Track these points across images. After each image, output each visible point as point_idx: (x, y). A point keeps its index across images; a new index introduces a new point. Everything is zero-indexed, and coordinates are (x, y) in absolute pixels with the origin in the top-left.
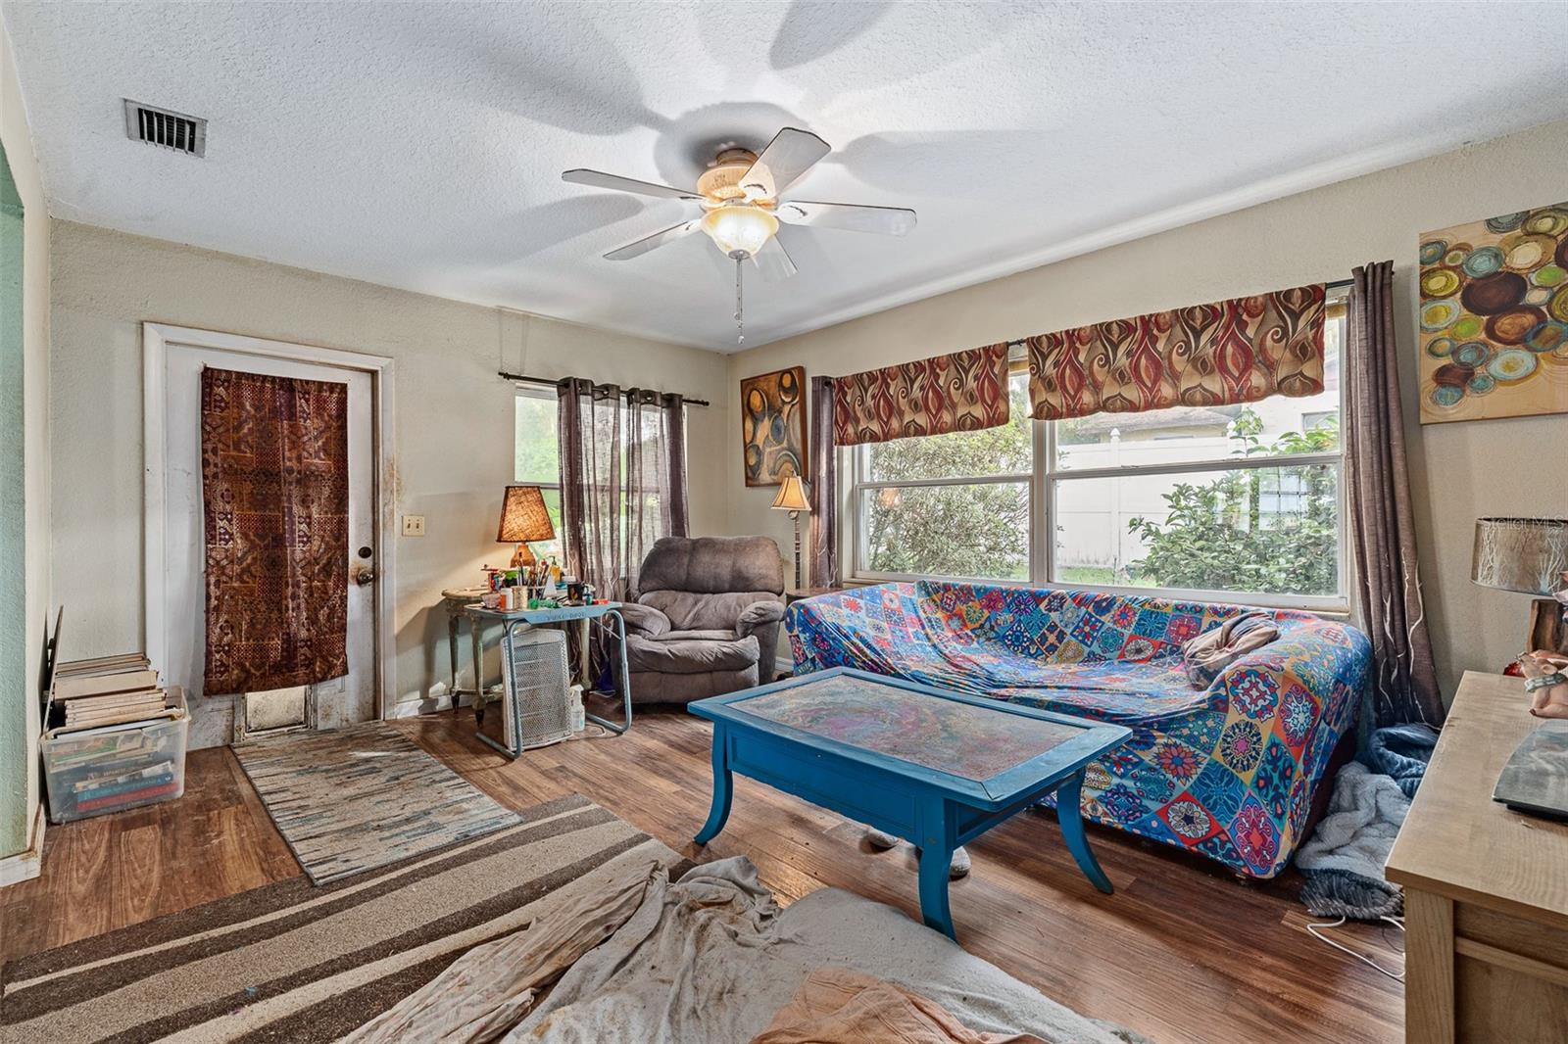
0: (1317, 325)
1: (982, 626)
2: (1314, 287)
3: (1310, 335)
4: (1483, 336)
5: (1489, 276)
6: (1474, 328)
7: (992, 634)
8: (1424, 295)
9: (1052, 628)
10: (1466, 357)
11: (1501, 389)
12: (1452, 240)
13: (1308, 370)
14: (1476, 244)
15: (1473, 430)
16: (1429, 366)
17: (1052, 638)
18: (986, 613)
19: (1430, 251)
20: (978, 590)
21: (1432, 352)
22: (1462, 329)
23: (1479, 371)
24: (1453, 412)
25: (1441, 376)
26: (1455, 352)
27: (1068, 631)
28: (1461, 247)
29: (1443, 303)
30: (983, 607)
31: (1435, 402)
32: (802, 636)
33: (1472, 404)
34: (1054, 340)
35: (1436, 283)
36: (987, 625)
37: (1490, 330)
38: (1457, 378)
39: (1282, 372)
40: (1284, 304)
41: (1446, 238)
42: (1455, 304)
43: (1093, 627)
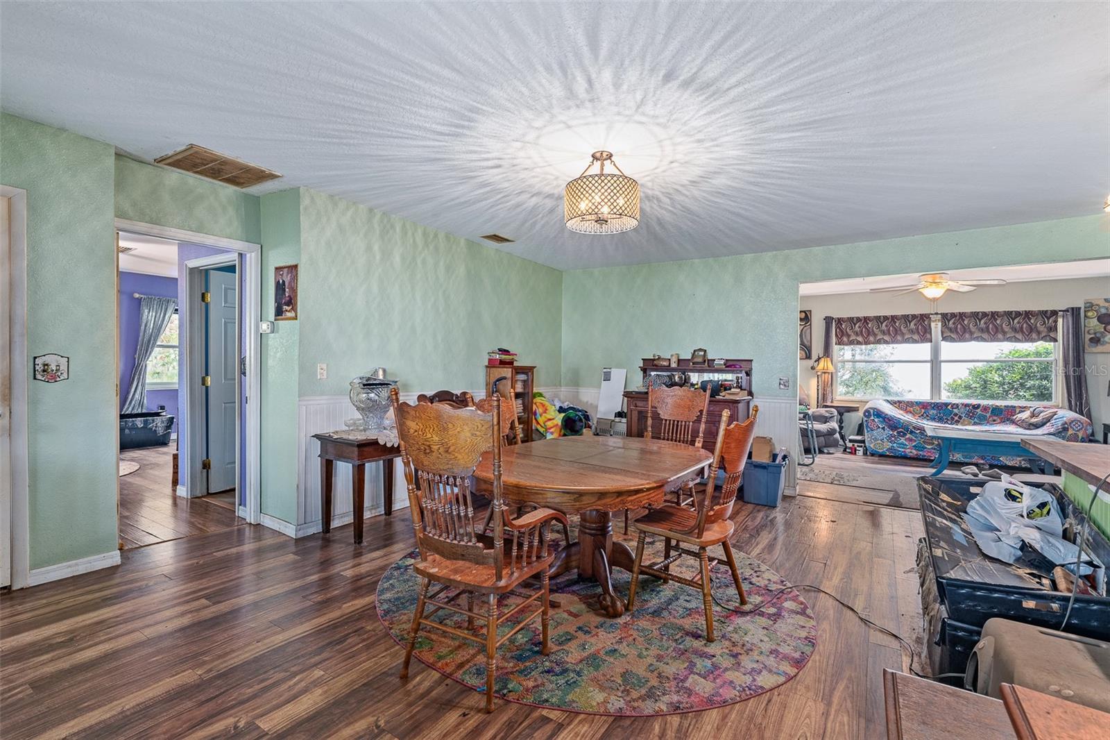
0: (1056, 322)
1: (922, 415)
2: (1055, 311)
3: (1053, 325)
4: (1103, 330)
5: (1105, 314)
6: (1101, 328)
7: (928, 418)
8: (1085, 316)
9: (956, 415)
10: (1098, 335)
11: (1108, 345)
12: (1094, 303)
13: (1052, 335)
14: (1101, 305)
15: (1098, 355)
16: (1088, 337)
17: (956, 418)
18: (923, 411)
19: (1088, 305)
20: (916, 403)
21: (1089, 333)
22: (1097, 328)
23: (1102, 339)
24: (1094, 350)
25: (1091, 340)
26: (1095, 334)
27: (963, 415)
28: (1097, 305)
29: (1091, 320)
30: (921, 409)
31: (1089, 347)
32: (876, 420)
33: (1100, 348)
34: (953, 315)
35: (1090, 314)
36: (925, 415)
37: (1105, 329)
38: (1096, 341)
39: (1043, 335)
40: (1044, 314)
41: (1093, 302)
42: (1095, 320)
43: (973, 414)
